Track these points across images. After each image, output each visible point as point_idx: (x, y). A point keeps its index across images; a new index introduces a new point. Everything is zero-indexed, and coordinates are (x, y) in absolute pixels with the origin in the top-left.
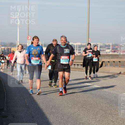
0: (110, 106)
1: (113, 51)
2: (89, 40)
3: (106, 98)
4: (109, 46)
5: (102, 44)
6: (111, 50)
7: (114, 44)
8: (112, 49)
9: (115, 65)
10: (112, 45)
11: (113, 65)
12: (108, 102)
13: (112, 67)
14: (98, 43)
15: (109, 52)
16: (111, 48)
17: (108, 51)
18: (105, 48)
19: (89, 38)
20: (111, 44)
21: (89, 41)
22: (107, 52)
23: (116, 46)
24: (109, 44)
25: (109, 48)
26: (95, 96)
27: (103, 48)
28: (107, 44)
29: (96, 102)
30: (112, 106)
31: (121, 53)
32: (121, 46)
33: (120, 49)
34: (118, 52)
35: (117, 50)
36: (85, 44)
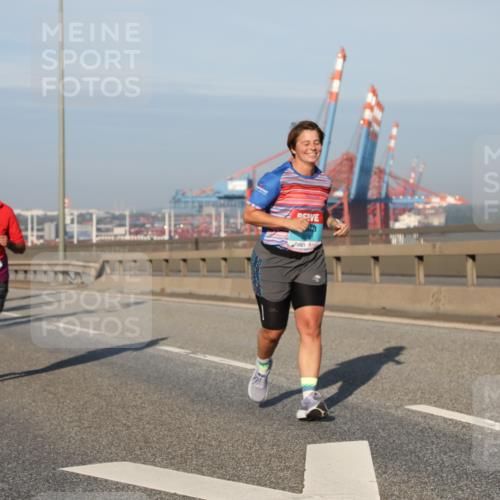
1: (133, 230)
2: (66, 201)
4: (122, 217)
5: (102, 214)
6: (127, 228)
7: (135, 212)
8: (131, 226)
10: (131, 216)
14: (91, 211)
15: (124, 235)
16: (128, 223)
17: (119, 231)
18: (111, 223)
19: (64, 197)
20: (127, 213)
21: (66, 205)
22: (116, 236)
23: (141, 218)
24: (121, 212)
25: (123, 222)
27: (105, 224)
28: (117, 213)
29: (84, 375)
30: (126, 383)
31: (155, 238)
32: (155, 219)
33: (152, 224)
34: (146, 235)
35: (143, 229)
36: (55, 213)
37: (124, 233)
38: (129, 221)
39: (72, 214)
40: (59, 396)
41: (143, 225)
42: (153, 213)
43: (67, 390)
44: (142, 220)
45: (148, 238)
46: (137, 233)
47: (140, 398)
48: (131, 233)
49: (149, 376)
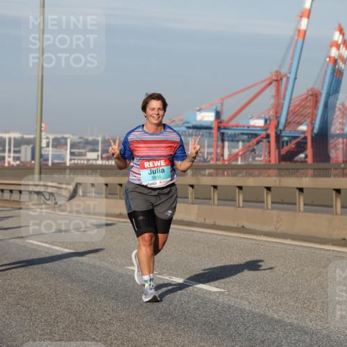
0: (91, 300)
1: (104, 156)
2: (43, 125)
3: (83, 281)
4: (95, 143)
5: (76, 139)
6: (99, 153)
7: (106, 138)
8: (104, 151)
9: (110, 194)
10: (104, 142)
12: (86, 289)
14: (65, 136)
15: (96, 160)
16: (100, 149)
17: (92, 155)
18: (84, 147)
19: (41, 122)
20: (100, 139)
21: (43, 129)
22: (89, 160)
24: (95, 138)
25: (96, 148)
26: (54, 274)
27: (79, 148)
28: (90, 138)
29: (56, 291)
30: (95, 300)
36: (32, 136)
37: (96, 158)
38: (102, 147)
39: (47, 138)
43: (39, 304)
46: (108, 158)
47: (109, 314)
48: (102, 158)
49: (117, 295)
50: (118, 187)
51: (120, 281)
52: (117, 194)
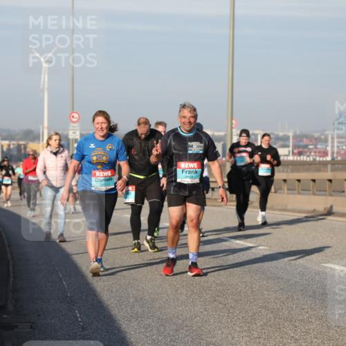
0: (288, 298)
1: (296, 151)
2: (234, 122)
3: (279, 278)
4: (286, 138)
6: (291, 149)
7: (298, 133)
8: (295, 147)
9: (302, 190)
10: (295, 137)
11: (294, 190)
12: (282, 287)
13: (294, 194)
14: (256, 132)
15: (287, 156)
16: (291, 144)
18: (275, 144)
19: (232, 119)
20: (291, 134)
21: (233, 126)
23: (305, 140)
24: (287, 133)
25: (287, 143)
28: (281, 134)
29: (251, 288)
30: (292, 297)
31: (318, 159)
32: (318, 140)
33: (315, 146)
34: (308, 156)
35: (306, 150)
36: (222, 134)
37: (287, 153)
38: (293, 142)
40: (228, 306)
41: (306, 146)
42: (316, 135)
43: (236, 301)
44: (305, 141)
45: (311, 159)
46: (300, 154)
47: (307, 312)
48: (294, 154)
49: (314, 292)
50: (312, 183)
51: (317, 278)
52: (310, 190)
